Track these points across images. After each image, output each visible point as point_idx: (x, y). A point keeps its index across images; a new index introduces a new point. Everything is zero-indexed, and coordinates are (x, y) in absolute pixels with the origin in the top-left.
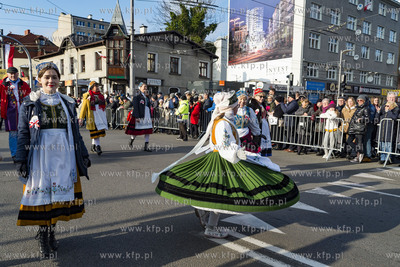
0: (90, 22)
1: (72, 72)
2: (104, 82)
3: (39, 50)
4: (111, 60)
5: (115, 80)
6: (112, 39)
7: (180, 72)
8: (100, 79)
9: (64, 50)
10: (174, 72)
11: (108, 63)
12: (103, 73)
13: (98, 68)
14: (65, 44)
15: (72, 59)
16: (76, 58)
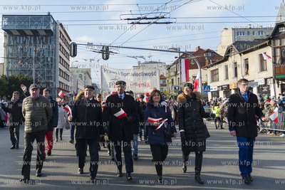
0: (249, 31)
1: (236, 75)
2: (270, 82)
3: (207, 61)
4: (278, 59)
5: (282, 80)
6: (278, 38)
8: (266, 80)
9: (228, 56)
11: (274, 62)
12: (270, 72)
13: (263, 69)
14: (229, 51)
15: (235, 64)
16: (239, 63)
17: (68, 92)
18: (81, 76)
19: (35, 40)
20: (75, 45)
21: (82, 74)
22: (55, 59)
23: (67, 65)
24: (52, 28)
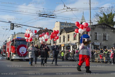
0: (66, 24)
1: (64, 41)
2: (77, 44)
7: (107, 40)
9: (61, 33)
10: (105, 40)
12: (77, 41)
13: (75, 39)
15: (64, 36)
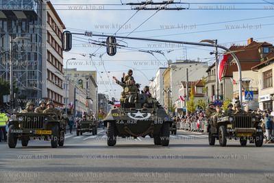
17: (62, 105)
18: (81, 82)
19: (10, 27)
20: (69, 35)
21: (83, 79)
22: (41, 56)
23: (59, 65)
24: (35, 8)
